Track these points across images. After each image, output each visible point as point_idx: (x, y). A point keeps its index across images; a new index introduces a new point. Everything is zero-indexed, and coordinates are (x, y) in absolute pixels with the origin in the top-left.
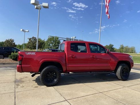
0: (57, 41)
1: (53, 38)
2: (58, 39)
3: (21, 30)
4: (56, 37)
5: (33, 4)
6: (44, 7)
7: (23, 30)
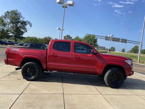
0: (93, 39)
1: (90, 36)
2: (94, 37)
3: (58, 28)
4: (92, 35)
5: (58, 3)
6: (70, 5)
7: (59, 29)
